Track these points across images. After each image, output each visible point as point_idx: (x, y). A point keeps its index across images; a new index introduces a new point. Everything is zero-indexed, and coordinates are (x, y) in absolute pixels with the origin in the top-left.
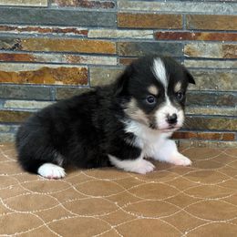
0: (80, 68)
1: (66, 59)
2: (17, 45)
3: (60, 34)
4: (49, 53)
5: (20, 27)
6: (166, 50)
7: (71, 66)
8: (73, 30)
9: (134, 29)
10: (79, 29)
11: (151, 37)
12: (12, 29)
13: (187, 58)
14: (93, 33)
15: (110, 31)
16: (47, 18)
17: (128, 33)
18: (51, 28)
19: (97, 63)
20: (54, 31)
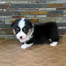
0: (36, 18)
1: (32, 16)
2: (20, 14)
3: (31, 10)
4: (28, 15)
5: (20, 9)
6: (59, 12)
7: (34, 18)
8: (35, 9)
9: (51, 8)
10: (36, 9)
11: (55, 9)
12: (18, 9)
13: (64, 14)
14: (40, 9)
15: (44, 9)
16: (28, 6)
17: (49, 9)
18: (29, 9)
19: (41, 17)
20: (30, 10)
